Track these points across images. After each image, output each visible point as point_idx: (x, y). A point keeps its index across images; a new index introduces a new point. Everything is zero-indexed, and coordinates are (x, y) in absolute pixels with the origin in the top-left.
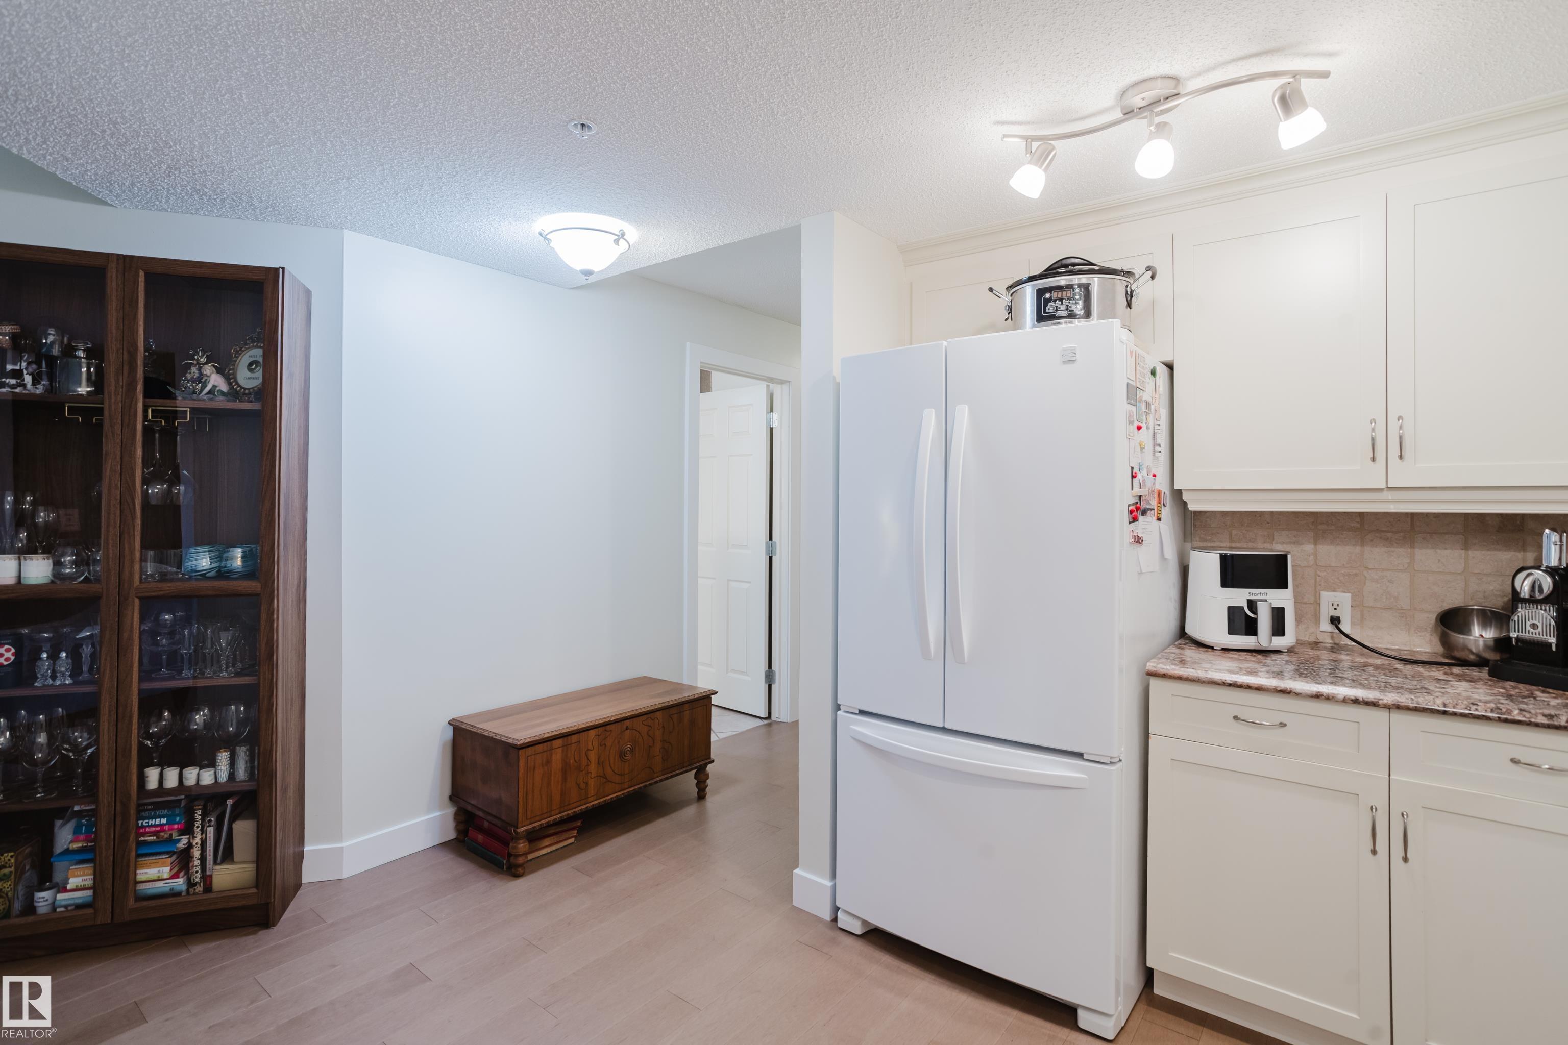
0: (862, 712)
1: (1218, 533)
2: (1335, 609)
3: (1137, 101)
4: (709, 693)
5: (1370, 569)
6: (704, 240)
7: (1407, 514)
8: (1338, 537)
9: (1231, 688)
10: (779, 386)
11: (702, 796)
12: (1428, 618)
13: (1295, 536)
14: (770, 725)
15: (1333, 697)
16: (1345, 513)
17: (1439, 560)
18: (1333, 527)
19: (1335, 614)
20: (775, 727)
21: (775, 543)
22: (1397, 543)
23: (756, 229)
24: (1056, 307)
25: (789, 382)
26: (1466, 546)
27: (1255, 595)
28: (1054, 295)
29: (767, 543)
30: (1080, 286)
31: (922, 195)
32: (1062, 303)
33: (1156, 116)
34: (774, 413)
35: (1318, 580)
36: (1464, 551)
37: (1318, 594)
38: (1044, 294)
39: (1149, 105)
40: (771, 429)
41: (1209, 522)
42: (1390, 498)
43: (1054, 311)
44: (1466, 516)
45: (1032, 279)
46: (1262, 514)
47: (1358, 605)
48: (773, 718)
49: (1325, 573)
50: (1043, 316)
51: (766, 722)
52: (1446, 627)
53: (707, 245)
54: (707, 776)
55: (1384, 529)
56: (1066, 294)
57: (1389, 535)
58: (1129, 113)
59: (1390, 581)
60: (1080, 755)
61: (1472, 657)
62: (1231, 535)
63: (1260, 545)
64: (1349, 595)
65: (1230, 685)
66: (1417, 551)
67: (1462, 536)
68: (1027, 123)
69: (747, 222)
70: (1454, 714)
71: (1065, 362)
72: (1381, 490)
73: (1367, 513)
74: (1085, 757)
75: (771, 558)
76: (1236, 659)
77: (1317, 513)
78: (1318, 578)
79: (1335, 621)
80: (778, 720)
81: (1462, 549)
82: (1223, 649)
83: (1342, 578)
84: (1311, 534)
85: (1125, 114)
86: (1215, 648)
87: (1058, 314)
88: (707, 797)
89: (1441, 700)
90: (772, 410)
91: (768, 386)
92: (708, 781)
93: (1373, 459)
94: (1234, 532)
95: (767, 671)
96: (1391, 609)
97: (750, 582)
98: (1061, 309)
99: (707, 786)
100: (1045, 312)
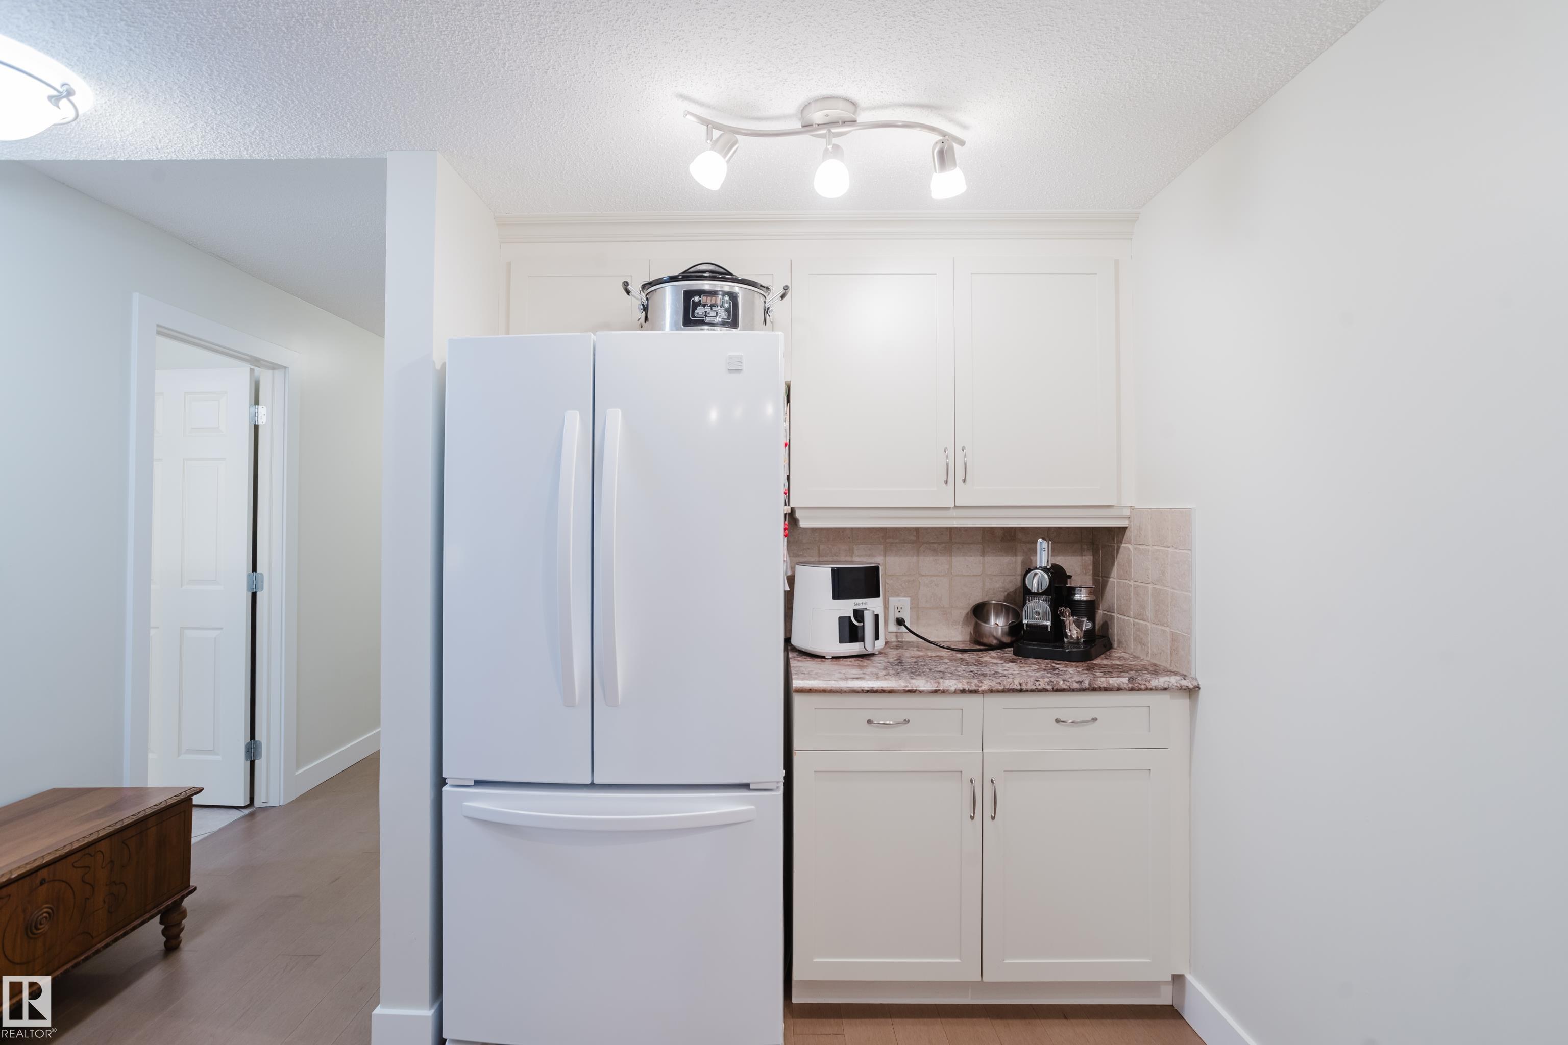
0: (478, 783)
1: (809, 548)
2: (899, 612)
3: (818, 116)
4: (189, 793)
5: (923, 575)
6: (220, 144)
7: (947, 528)
8: (901, 549)
9: (869, 694)
10: (270, 372)
11: (172, 945)
12: (960, 613)
13: (870, 550)
14: (252, 815)
15: (947, 690)
16: (906, 528)
17: (967, 566)
18: (897, 541)
19: (900, 616)
20: (260, 817)
21: (262, 574)
22: (941, 553)
23: (313, 149)
24: (706, 312)
25: (285, 368)
26: (983, 554)
27: (859, 604)
28: (704, 299)
29: (249, 575)
30: (725, 294)
31: (555, 160)
32: (712, 309)
33: (834, 137)
34: (260, 407)
35: (887, 587)
36: (982, 557)
37: (887, 599)
38: (693, 297)
39: (828, 123)
40: (256, 427)
41: (800, 538)
42: (955, 515)
43: (703, 316)
44: (984, 529)
45: (673, 279)
46: (844, 529)
47: (915, 607)
48: (258, 803)
49: (892, 581)
50: (690, 320)
51: (246, 811)
52: (978, 619)
53: (221, 152)
54: (184, 914)
55: (932, 542)
56: (711, 300)
57: (935, 546)
58: (808, 126)
59: (937, 585)
60: (746, 786)
61: (995, 642)
62: (819, 550)
63: (843, 558)
64: (908, 599)
65: (868, 692)
66: (954, 559)
67: (981, 546)
68: (708, 106)
69: (304, 135)
70: (1027, 691)
71: (730, 371)
72: (948, 508)
73: (921, 528)
74: (751, 787)
75: (254, 595)
76: (849, 665)
77: (886, 528)
78: (886, 585)
79: (900, 622)
80: (265, 805)
81: (981, 556)
82: (833, 658)
83: (903, 585)
84: (882, 547)
85: (803, 126)
86: (826, 657)
87: (707, 320)
88: (182, 945)
89: (1018, 681)
90: (257, 402)
91: (252, 371)
92: (184, 922)
93: (946, 482)
94: (822, 547)
95: (248, 744)
96: (937, 608)
97: (221, 629)
98: (711, 315)
99: (182, 930)
100: (693, 316)
